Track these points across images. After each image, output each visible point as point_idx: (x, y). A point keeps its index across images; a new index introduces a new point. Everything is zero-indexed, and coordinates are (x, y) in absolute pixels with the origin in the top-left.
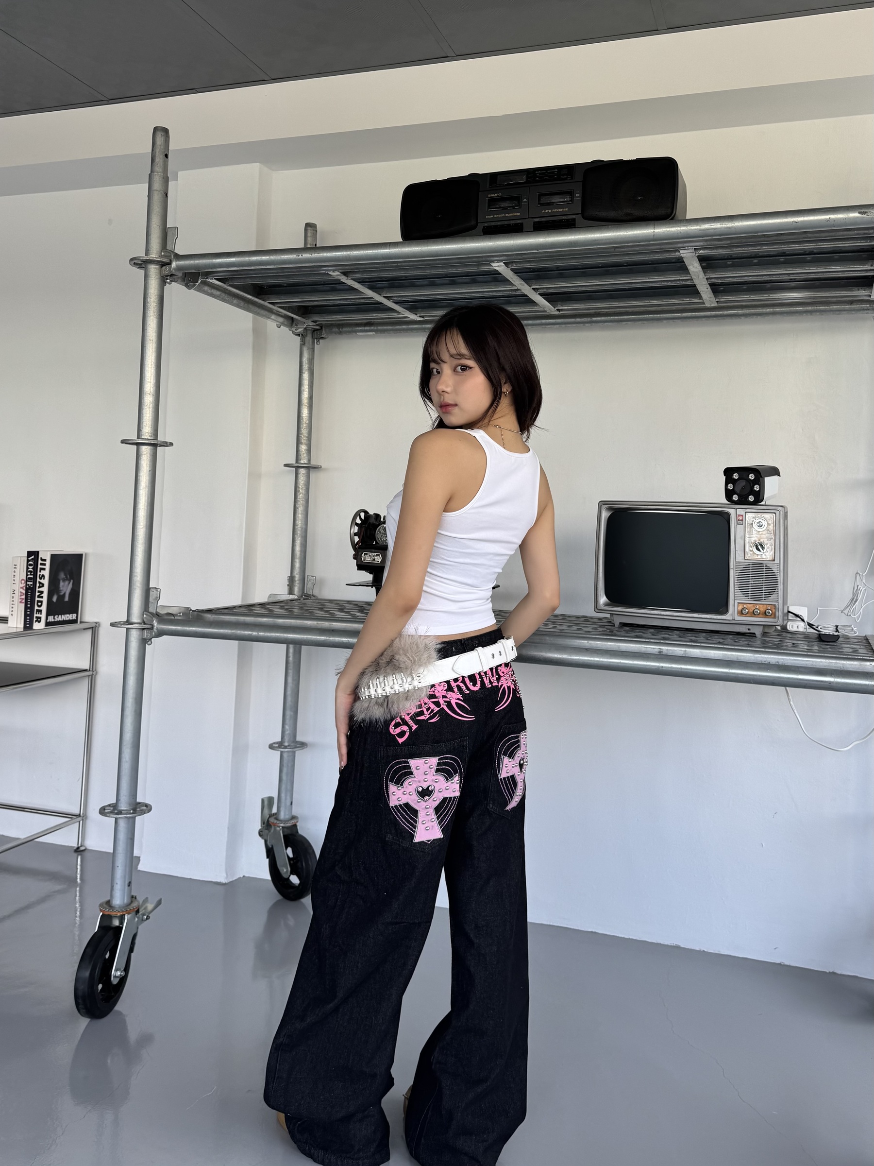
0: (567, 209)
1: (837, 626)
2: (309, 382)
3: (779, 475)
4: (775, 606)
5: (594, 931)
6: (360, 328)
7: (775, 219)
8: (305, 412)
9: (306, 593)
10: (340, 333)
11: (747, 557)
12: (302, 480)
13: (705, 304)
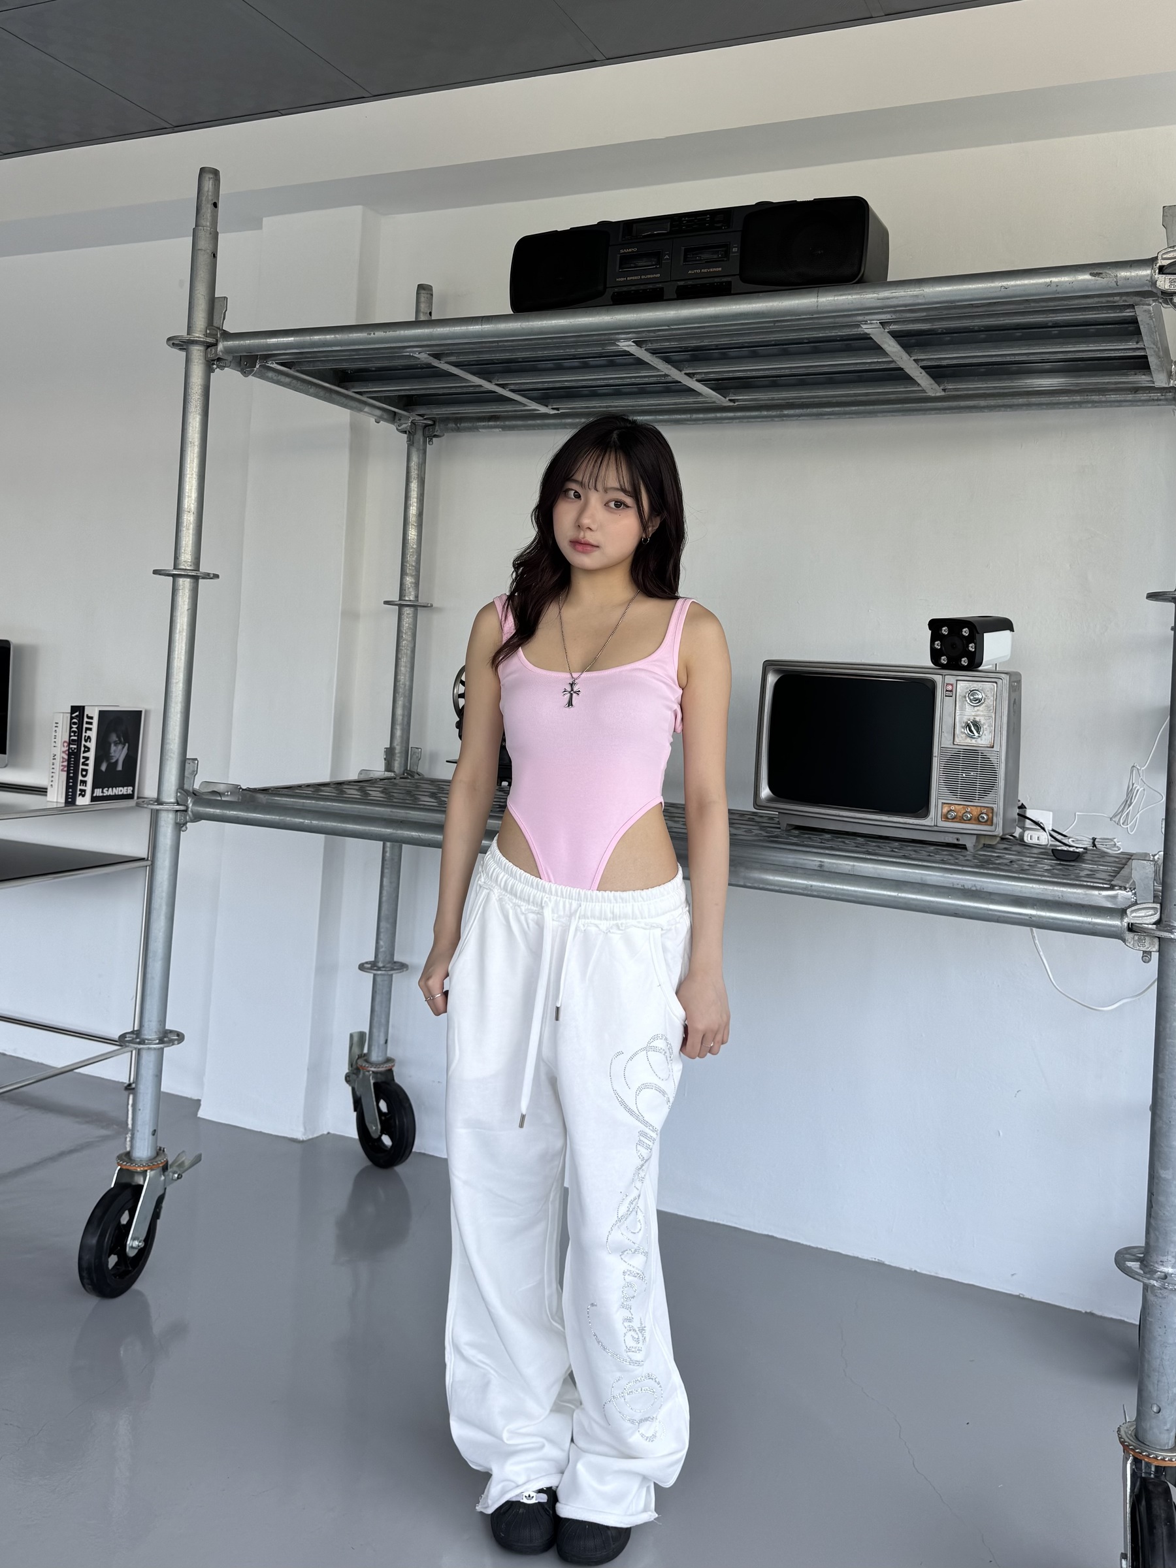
0: (720, 269)
1: (1094, 839)
2: (417, 495)
3: (1012, 630)
4: (992, 809)
5: (770, 1234)
6: (484, 424)
7: (979, 283)
8: (412, 533)
9: (412, 772)
10: (458, 430)
11: (957, 741)
12: (407, 622)
13: (926, 393)
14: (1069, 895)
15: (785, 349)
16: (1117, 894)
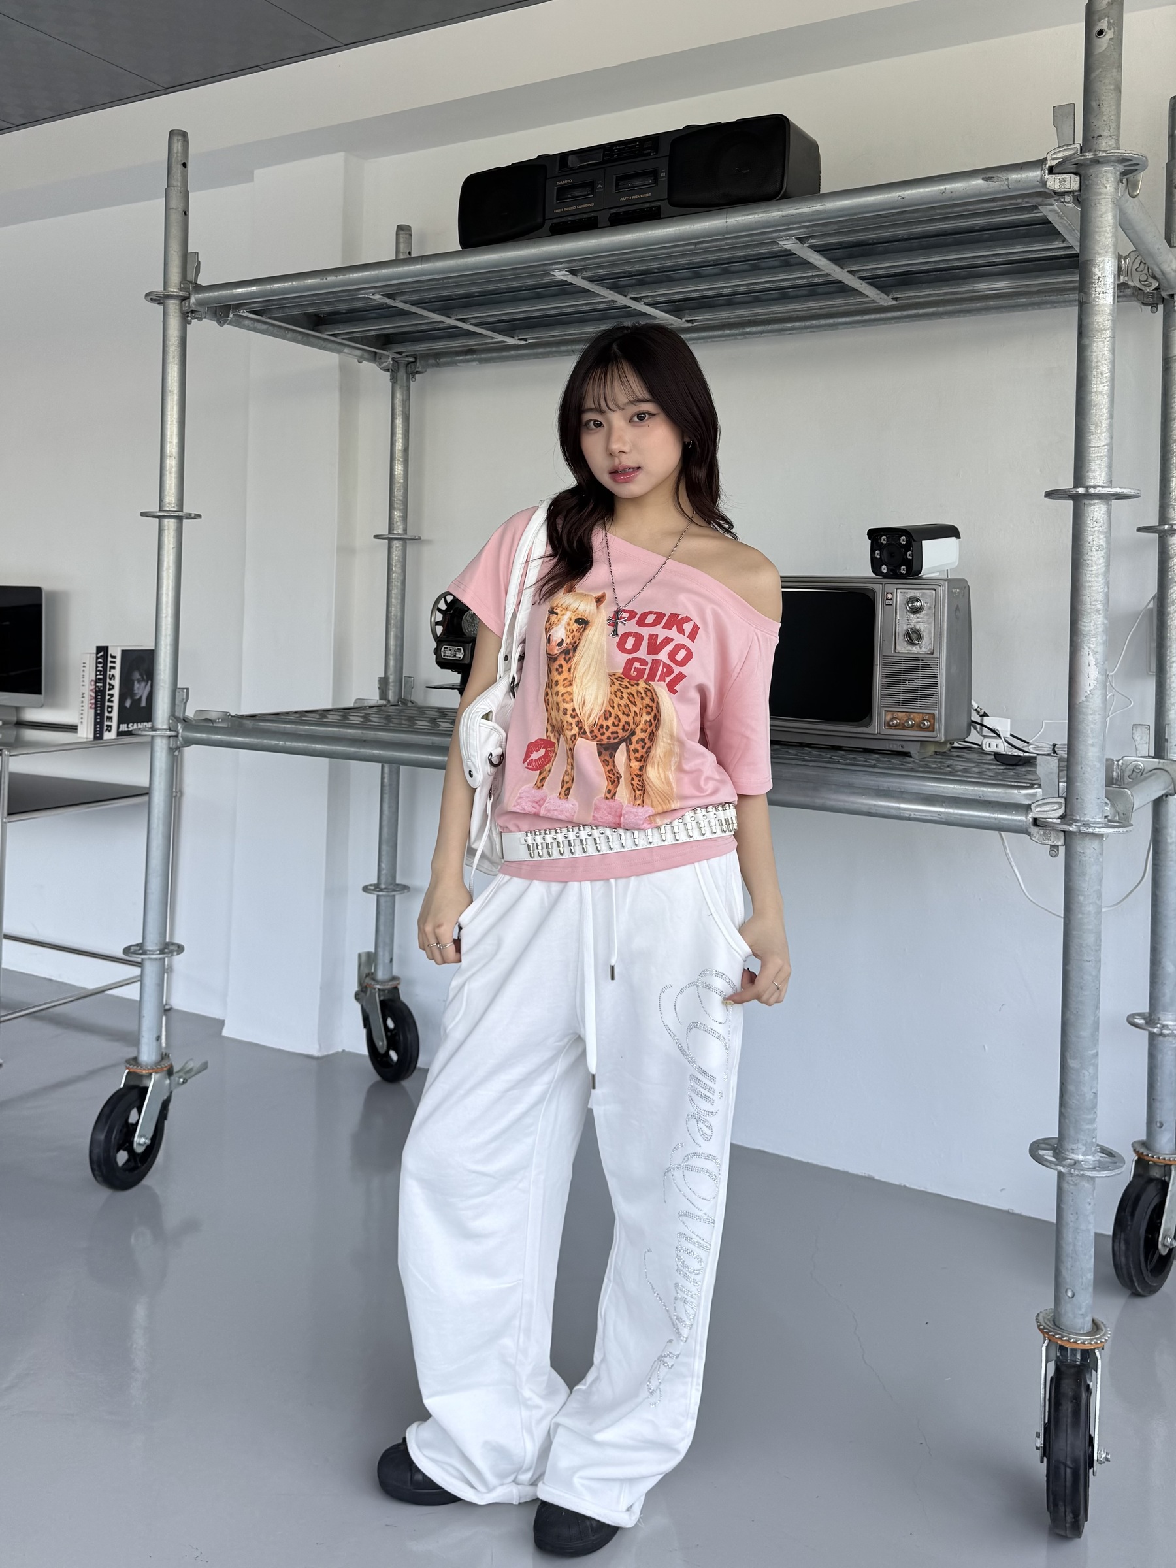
0: (650, 194)
2: (403, 431)
3: (958, 536)
4: (934, 715)
6: (461, 358)
7: (877, 194)
8: (399, 469)
9: (405, 700)
10: (438, 365)
11: (899, 649)
12: (396, 555)
13: (876, 303)
14: (989, 794)
15: (725, 268)
16: (1037, 792)
